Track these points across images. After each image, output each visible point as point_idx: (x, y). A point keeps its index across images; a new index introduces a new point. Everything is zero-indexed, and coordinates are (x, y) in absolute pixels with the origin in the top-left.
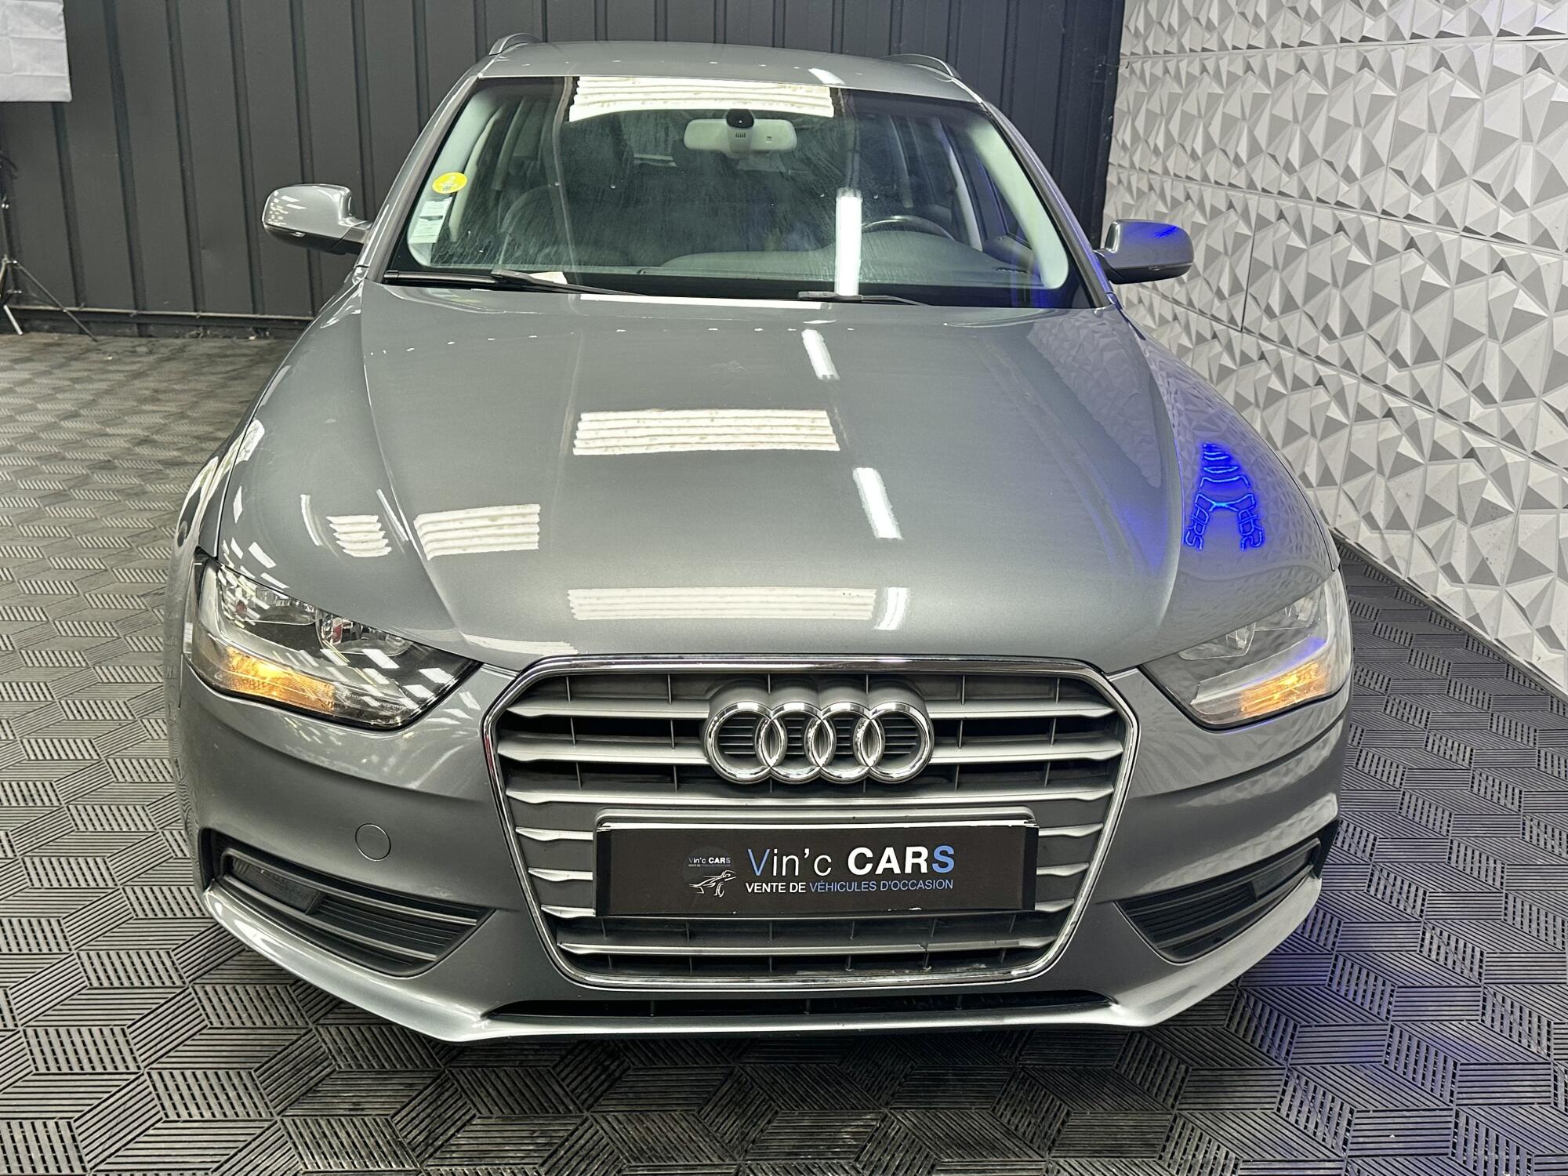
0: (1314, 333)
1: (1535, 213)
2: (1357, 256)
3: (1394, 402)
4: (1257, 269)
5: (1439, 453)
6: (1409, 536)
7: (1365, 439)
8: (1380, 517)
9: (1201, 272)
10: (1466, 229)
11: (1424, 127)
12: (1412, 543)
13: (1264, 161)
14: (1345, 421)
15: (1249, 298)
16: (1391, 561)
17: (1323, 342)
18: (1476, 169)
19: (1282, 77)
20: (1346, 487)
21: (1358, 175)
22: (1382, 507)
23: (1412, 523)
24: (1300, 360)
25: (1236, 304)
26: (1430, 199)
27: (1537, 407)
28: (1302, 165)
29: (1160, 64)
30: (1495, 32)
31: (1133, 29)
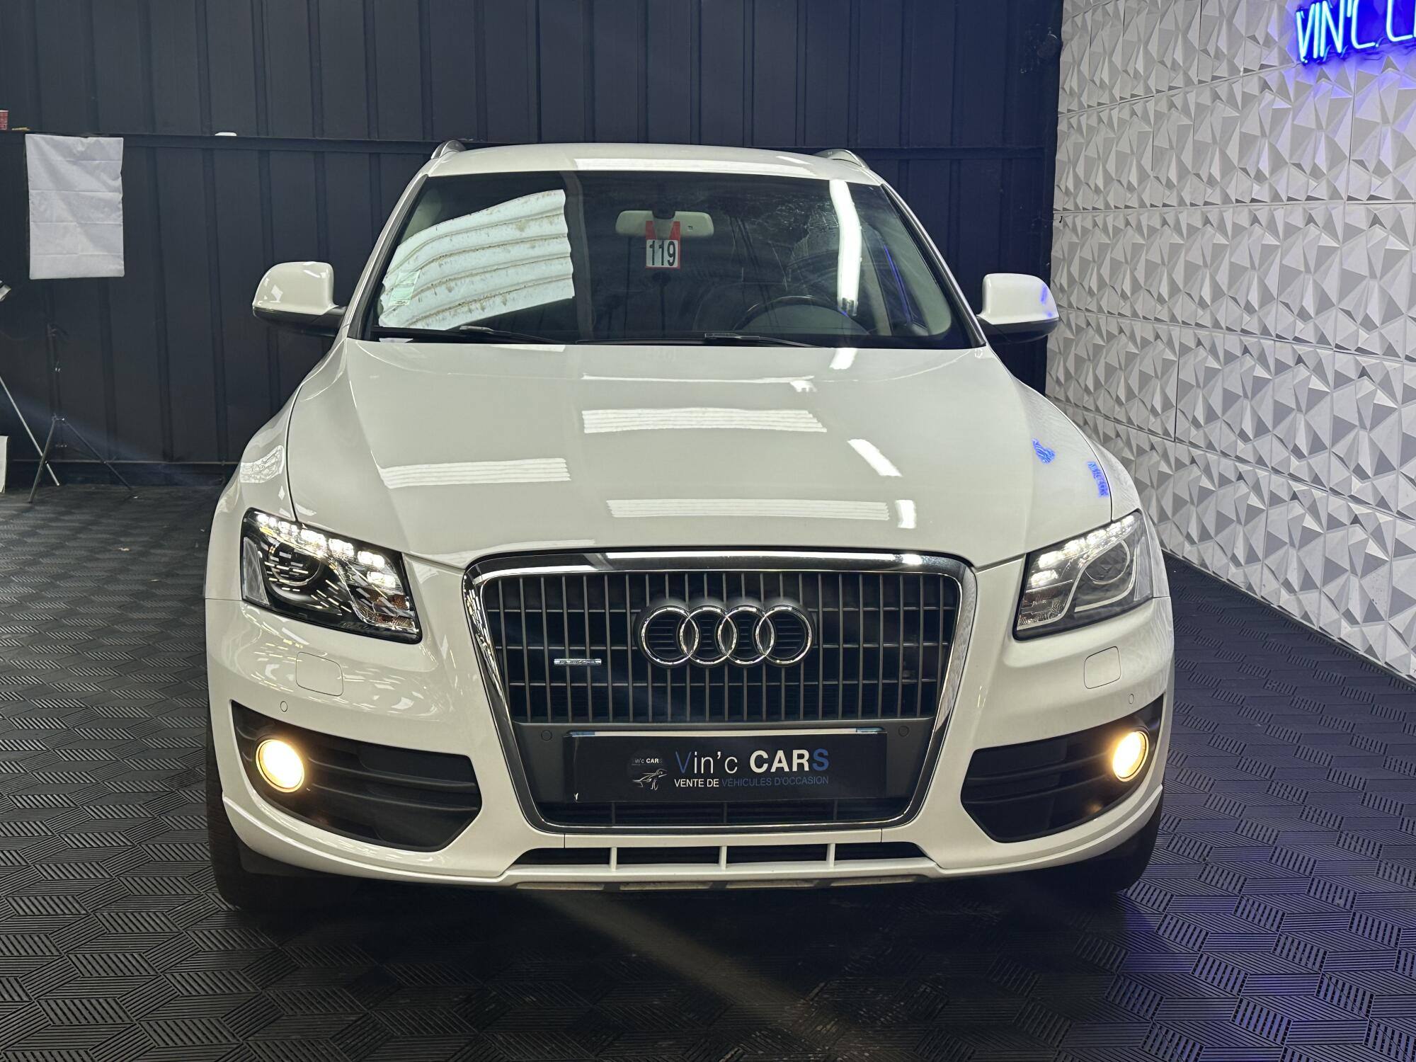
1: (1382, 331)
2: (1260, 372)
3: (1298, 487)
4: (1183, 388)
5: (1334, 523)
7: (1279, 520)
10: (1337, 346)
11: (1302, 269)
12: (1320, 597)
13: (1182, 299)
15: (1179, 413)
16: (1306, 616)
17: (1240, 444)
18: (1341, 298)
19: (1192, 230)
22: (1295, 573)
23: (1318, 581)
24: (1224, 461)
25: (1168, 417)
26: (1311, 325)
27: (1397, 477)
28: (1213, 301)
29: (1090, 217)
30: (1345, 197)
31: (1063, 188)
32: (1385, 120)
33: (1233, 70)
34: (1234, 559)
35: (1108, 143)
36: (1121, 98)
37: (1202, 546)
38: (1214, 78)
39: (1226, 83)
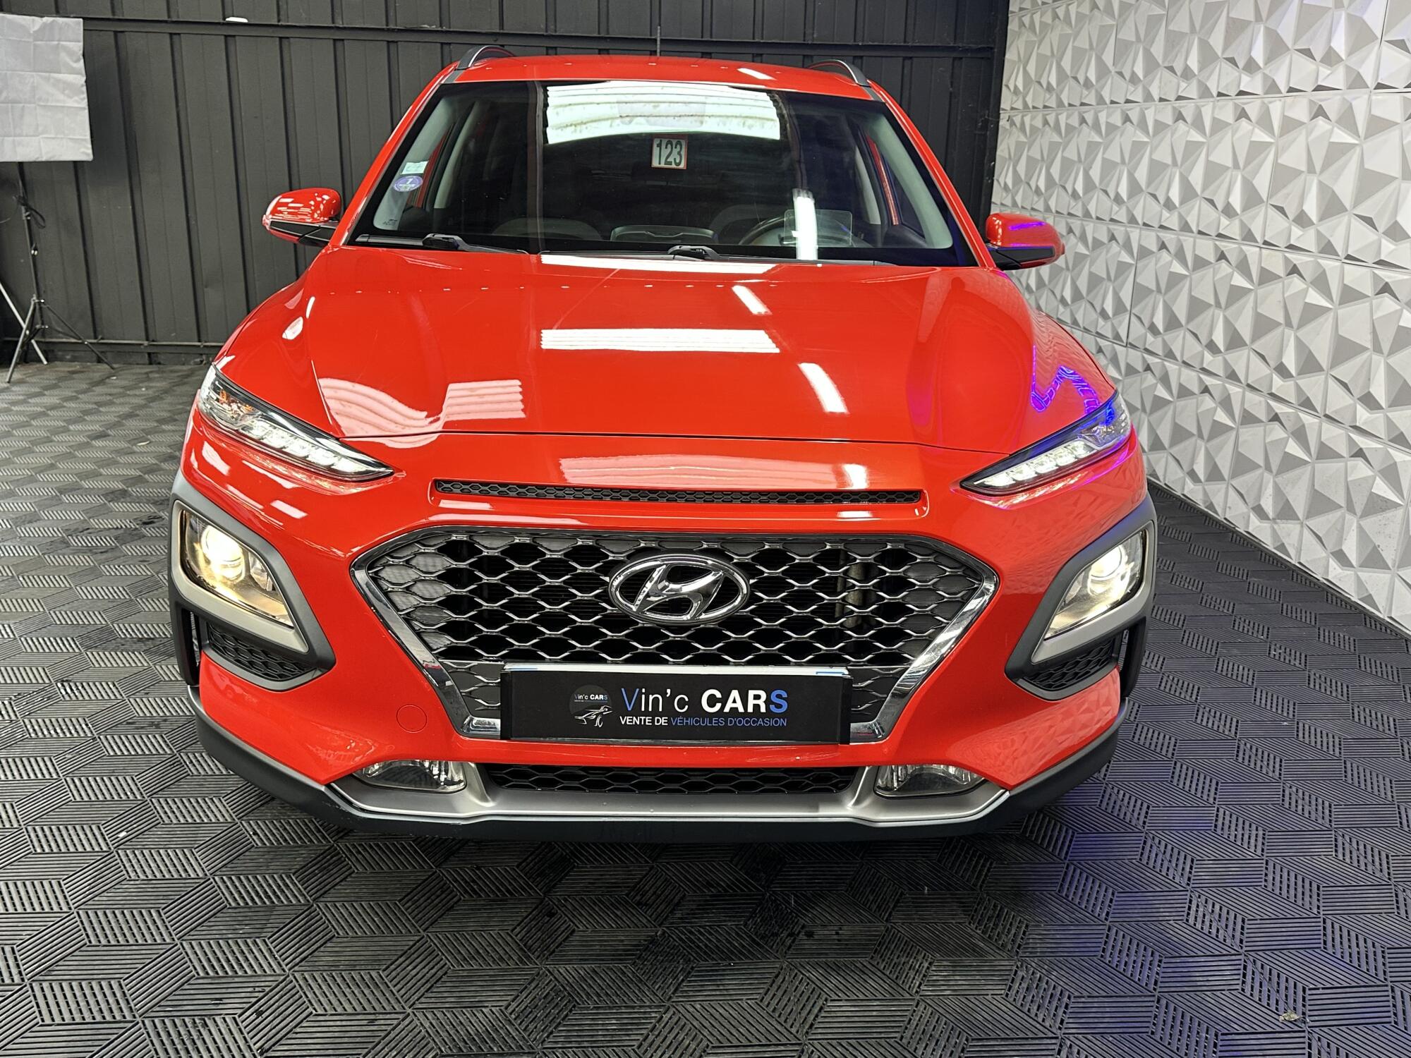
0: (1199, 348)
2: (1239, 281)
3: (1280, 408)
5: (1326, 453)
6: (1298, 527)
7: (1252, 441)
8: (1270, 509)
9: (1085, 295)
10: (1350, 258)
12: (1302, 530)
13: (1143, 199)
14: (1231, 424)
15: (1133, 318)
16: (1282, 547)
18: (1355, 206)
19: (1160, 127)
20: (1234, 482)
21: (1239, 211)
22: (1271, 500)
23: (1300, 513)
24: (1185, 371)
25: (1120, 321)
26: (1311, 232)
28: (1183, 202)
29: (1040, 117)
30: (1373, 86)
31: (1012, 89)
34: (1192, 475)
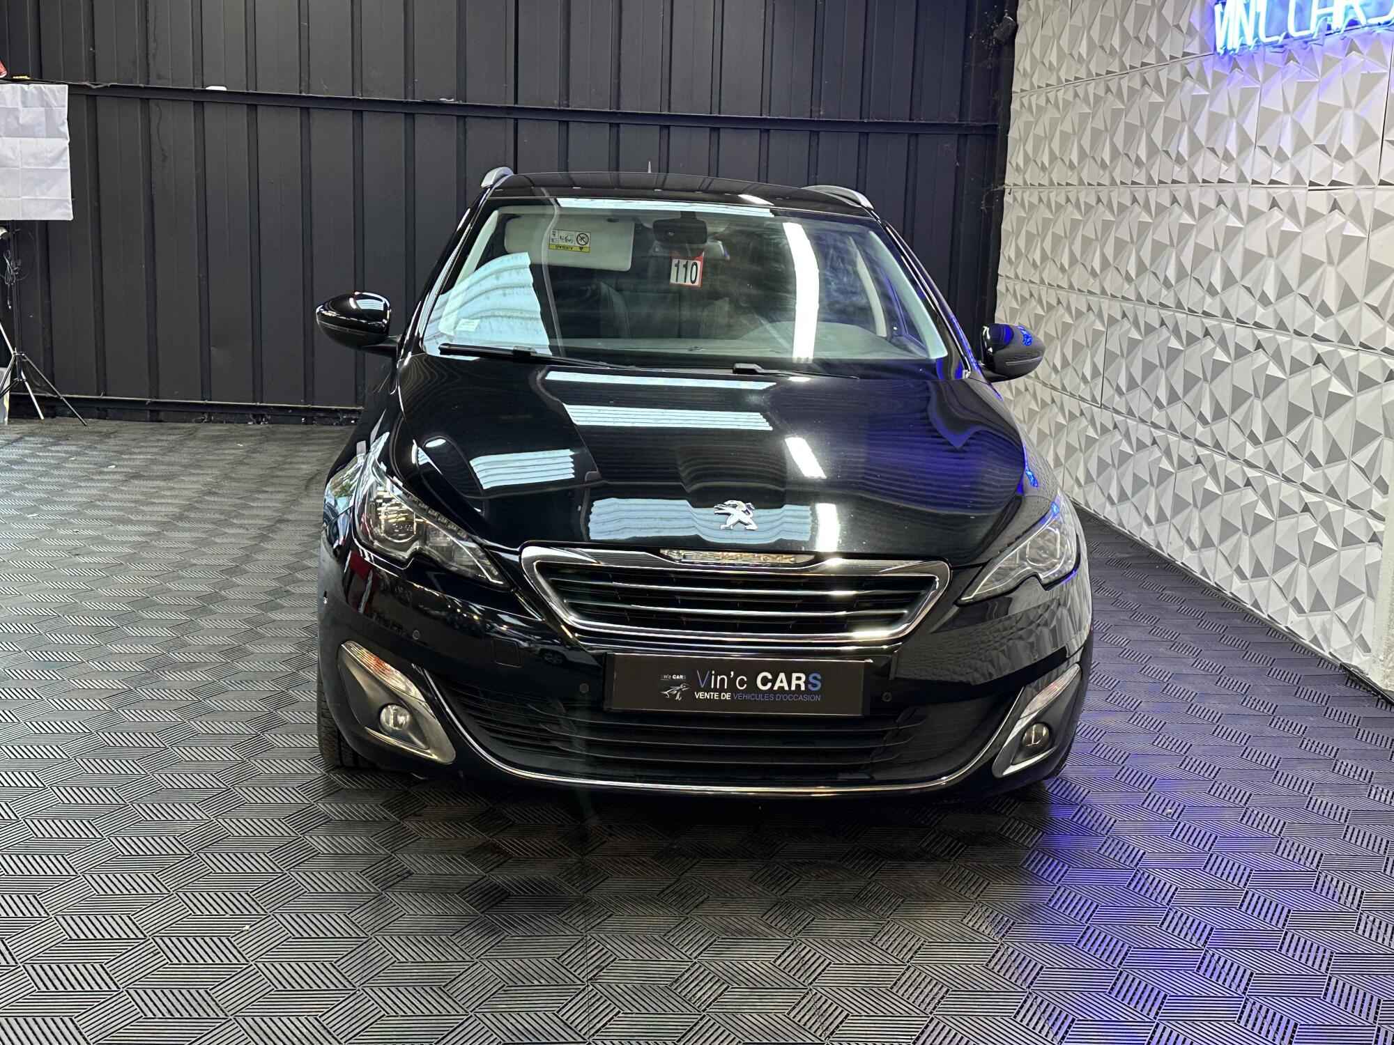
0: (1150, 405)
1: (1276, 307)
2: (1174, 344)
3: (1202, 452)
5: (1230, 486)
6: (1214, 551)
8: (1196, 539)
9: (1070, 362)
10: (1238, 320)
11: (1213, 247)
13: (1111, 272)
14: (1171, 469)
15: (1105, 381)
16: (1204, 572)
17: (1156, 411)
18: (1242, 278)
19: (1122, 208)
20: (1174, 521)
21: (1173, 283)
23: (1216, 541)
24: (1141, 426)
25: (1096, 385)
27: (1284, 446)
28: (1137, 276)
29: (1036, 194)
30: (1250, 181)
31: (1014, 165)
32: (1287, 110)
33: (1160, 57)
34: (1147, 519)
35: (1054, 123)
36: (1067, 81)
37: (1121, 507)
38: (1143, 64)
39: (1154, 70)
